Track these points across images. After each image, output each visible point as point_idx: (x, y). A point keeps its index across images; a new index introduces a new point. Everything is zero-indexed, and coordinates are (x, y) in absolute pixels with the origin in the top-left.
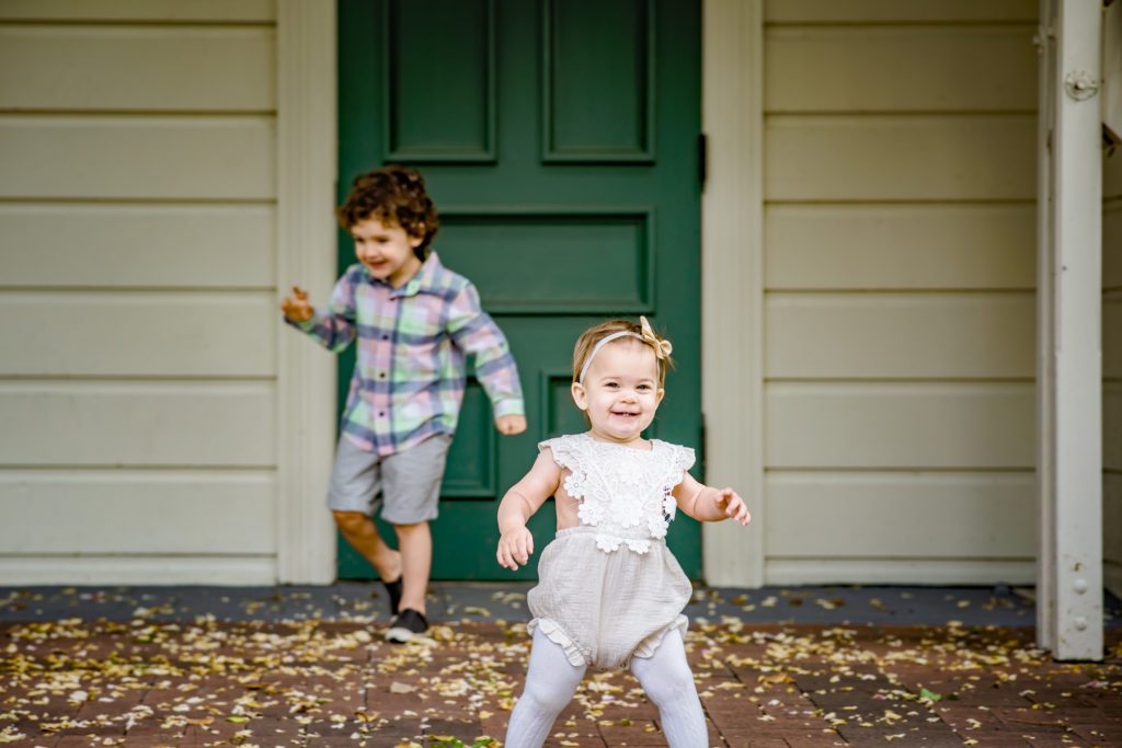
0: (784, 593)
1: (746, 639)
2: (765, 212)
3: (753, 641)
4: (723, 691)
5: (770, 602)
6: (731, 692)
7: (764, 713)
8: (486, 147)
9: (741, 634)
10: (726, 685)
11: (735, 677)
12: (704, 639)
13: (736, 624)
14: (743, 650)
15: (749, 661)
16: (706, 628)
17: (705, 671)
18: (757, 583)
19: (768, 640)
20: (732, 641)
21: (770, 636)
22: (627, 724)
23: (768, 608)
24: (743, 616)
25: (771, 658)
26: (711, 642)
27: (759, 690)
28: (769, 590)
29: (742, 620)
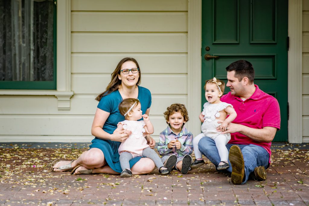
0: (307, 144)
1: (300, 152)
2: (303, 55)
3: (302, 152)
4: (297, 161)
5: (305, 146)
6: (299, 161)
7: (307, 164)
8: (237, 40)
9: (299, 151)
10: (298, 160)
11: (299, 158)
12: (291, 152)
13: (298, 150)
14: (300, 154)
15: (302, 156)
16: (291, 150)
17: (292, 158)
18: (301, 143)
19: (305, 152)
20: (297, 153)
21: (306, 152)
22: (278, 166)
23: (304, 147)
24: (299, 148)
25: (307, 155)
26: (292, 153)
27: (305, 160)
28: (303, 144)
29: (299, 149)
